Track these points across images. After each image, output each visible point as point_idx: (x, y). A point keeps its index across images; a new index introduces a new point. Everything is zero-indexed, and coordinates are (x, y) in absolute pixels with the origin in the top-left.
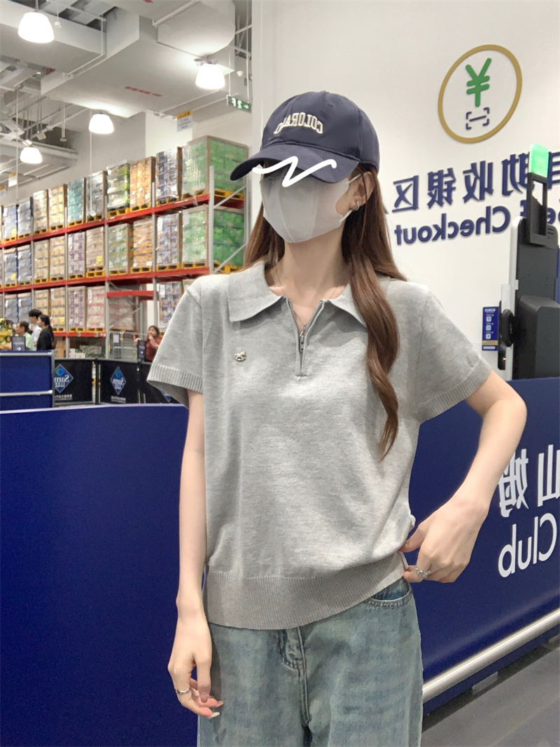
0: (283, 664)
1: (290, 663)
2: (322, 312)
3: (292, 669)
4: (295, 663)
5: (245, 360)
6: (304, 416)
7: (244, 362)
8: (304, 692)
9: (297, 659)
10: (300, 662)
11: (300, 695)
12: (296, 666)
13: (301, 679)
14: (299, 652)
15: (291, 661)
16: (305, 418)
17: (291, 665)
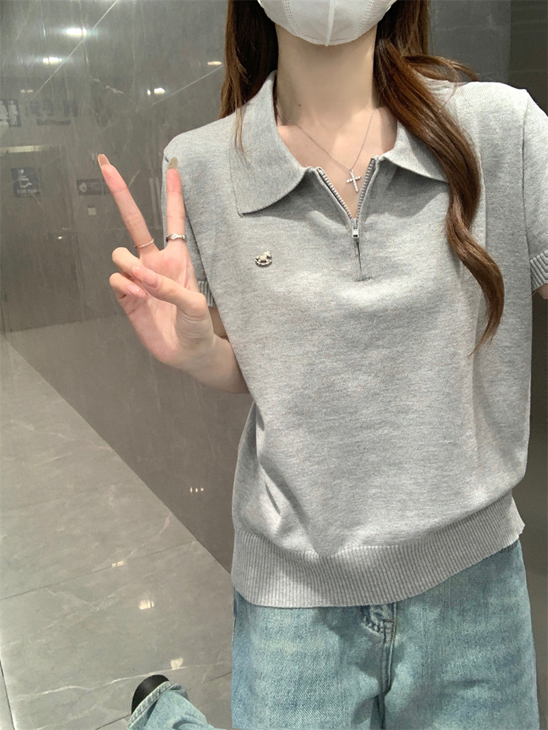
0: (363, 625)
1: (374, 625)
2: (377, 176)
3: (375, 633)
4: (382, 625)
5: (271, 263)
6: (378, 339)
7: (270, 267)
8: (388, 659)
9: (384, 621)
10: (389, 625)
11: (381, 661)
12: (382, 630)
13: (386, 645)
14: (390, 611)
15: (376, 622)
16: (380, 343)
17: (376, 628)
